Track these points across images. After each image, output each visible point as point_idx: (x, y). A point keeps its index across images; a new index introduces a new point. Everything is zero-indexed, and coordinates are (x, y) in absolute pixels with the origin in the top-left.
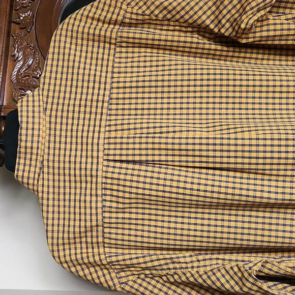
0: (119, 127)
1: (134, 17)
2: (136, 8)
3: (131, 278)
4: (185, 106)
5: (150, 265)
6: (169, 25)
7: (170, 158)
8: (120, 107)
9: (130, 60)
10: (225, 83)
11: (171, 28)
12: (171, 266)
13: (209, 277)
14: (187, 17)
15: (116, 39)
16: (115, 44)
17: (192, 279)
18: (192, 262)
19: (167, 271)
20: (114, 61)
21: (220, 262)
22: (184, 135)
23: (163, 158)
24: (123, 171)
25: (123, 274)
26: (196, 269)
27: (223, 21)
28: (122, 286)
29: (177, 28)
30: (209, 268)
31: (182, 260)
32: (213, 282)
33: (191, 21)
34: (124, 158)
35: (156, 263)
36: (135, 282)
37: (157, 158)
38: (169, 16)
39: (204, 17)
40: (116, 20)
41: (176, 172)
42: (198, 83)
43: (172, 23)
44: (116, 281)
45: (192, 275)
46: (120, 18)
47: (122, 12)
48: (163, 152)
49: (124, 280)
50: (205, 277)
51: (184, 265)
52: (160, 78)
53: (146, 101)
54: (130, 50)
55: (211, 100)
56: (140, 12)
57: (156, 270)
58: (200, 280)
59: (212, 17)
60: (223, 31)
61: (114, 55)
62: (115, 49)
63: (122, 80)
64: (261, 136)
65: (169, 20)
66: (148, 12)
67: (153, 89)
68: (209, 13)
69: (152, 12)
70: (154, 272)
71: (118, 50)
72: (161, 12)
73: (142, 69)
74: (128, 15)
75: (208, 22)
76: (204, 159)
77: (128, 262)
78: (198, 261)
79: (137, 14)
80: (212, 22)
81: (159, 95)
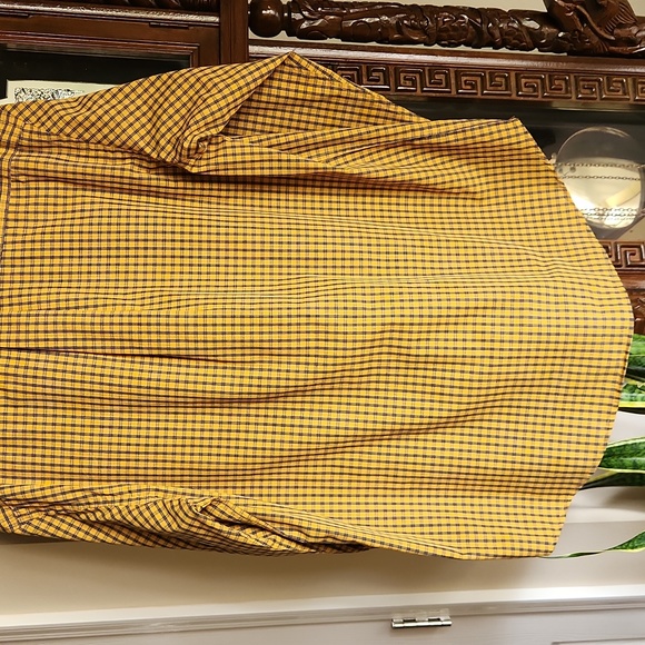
0: (15, 300)
1: (35, 137)
2: (38, 124)
3: (35, 515)
4: (113, 269)
5: (60, 498)
6: (88, 149)
7: (89, 344)
8: (17, 270)
9: (32, 200)
10: (169, 237)
11: (92, 153)
12: (91, 500)
13: (141, 513)
15: (9, 171)
16: (8, 178)
17: (118, 517)
18: (121, 493)
19: (86, 507)
20: (7, 202)
21: (161, 494)
22: (108, 311)
23: (80, 344)
24: (22, 363)
25: (23, 511)
26: (125, 504)
28: (23, 527)
29: (101, 153)
30: (143, 502)
31: (106, 491)
34: (22, 345)
35: (70, 496)
36: (42, 520)
37: (70, 344)
38: (87, 136)
39: (136, 138)
40: (9, 142)
41: (99, 363)
42: (132, 236)
43: (92, 146)
44: (13, 521)
45: (120, 512)
46: (14, 139)
47: (17, 131)
48: (80, 336)
49: (25, 519)
50: (135, 513)
51: (109, 498)
52: (76, 229)
53: (57, 261)
54: (33, 185)
55: (150, 261)
56: (43, 130)
57: (70, 504)
58: (129, 518)
59: (148, 138)
61: (9, 193)
62: (9, 185)
63: (20, 231)
64: (210, 313)
65: (87, 142)
66: (55, 130)
67: (66, 245)
68: (142, 131)
69: (61, 131)
70: (67, 507)
71: (14, 185)
72: (74, 130)
73: (50, 216)
74: (26, 135)
75: (142, 144)
76: (136, 344)
77: (29, 496)
78: (130, 492)
79: (39, 133)
80: (148, 144)
81: (76, 253)
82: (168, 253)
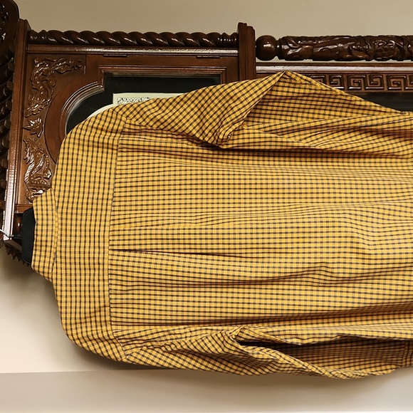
0: (122, 221)
1: (132, 127)
2: (134, 120)
3: (135, 350)
4: (177, 202)
5: (150, 337)
6: (162, 133)
7: (165, 246)
8: (123, 203)
9: (130, 163)
10: (210, 182)
11: (165, 136)
12: (168, 337)
13: (199, 344)
14: (176, 128)
15: (117, 146)
16: (117, 150)
17: (185, 347)
18: (186, 333)
19: (165, 342)
20: (116, 164)
21: (209, 332)
22: (176, 226)
23: (160, 246)
24: (126, 259)
25: (128, 347)
26: (188, 339)
27: (207, 132)
28: (127, 357)
29: (170, 136)
30: (199, 337)
31: (177, 332)
32: (202, 347)
33: (180, 131)
34: (126, 248)
35: (156, 336)
36: (138, 353)
37: (154, 247)
38: (162, 127)
39: (191, 128)
40: (117, 130)
41: (171, 258)
42: (188, 182)
43: (165, 132)
44: (122, 353)
45: (186, 344)
46: (120, 128)
47: (122, 123)
48: (160, 242)
49: (129, 352)
50: (195, 344)
51: (179, 336)
52: (156, 178)
53: (145, 198)
54: (130, 154)
55: (199, 196)
56: (137, 123)
57: (156, 341)
58: (192, 347)
59: (198, 128)
60: (206, 139)
61: (116, 159)
62: (117, 154)
63: (123, 180)
64: (237, 226)
65: (162, 130)
66: (144, 124)
67: (150, 188)
68: (195, 124)
69: (147, 124)
70: (154, 343)
71: (120, 154)
72: (155, 123)
73: (140, 171)
74: (127, 126)
75: (194, 132)
76: (193, 246)
77: (132, 336)
78: (191, 332)
79: (135, 125)
80: (198, 131)
81: (156, 193)
82: (210, 191)
